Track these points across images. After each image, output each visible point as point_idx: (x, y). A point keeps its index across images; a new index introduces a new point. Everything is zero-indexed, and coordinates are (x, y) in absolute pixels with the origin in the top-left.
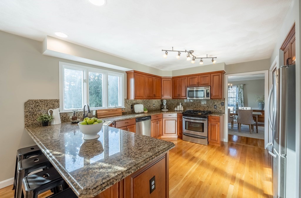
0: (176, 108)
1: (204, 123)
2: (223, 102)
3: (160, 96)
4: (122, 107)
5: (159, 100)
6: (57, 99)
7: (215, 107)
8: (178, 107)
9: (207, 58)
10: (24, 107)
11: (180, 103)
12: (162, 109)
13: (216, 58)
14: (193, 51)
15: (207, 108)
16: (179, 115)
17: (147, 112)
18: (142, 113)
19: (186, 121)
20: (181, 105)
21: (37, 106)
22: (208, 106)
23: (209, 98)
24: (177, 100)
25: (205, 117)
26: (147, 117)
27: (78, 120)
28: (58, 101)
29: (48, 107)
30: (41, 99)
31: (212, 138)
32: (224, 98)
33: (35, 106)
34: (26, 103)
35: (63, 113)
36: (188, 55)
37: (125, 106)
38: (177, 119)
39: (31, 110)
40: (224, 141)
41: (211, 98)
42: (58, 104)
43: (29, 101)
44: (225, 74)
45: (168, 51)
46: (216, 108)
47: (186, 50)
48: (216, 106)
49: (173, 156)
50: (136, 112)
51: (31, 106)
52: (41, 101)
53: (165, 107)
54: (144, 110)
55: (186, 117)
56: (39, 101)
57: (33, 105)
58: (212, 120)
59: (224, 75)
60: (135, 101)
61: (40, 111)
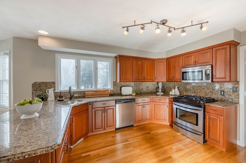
0: (171, 92)
1: (198, 114)
2: (236, 86)
3: (152, 79)
4: (111, 89)
5: (155, 83)
6: (54, 81)
7: (222, 94)
8: (173, 90)
9: (192, 25)
10: (32, 87)
11: (176, 87)
12: (157, 92)
13: (207, 22)
14: (166, 21)
15: (211, 94)
16: (171, 100)
17: (135, 94)
18: (130, 95)
19: (177, 109)
20: (176, 89)
21: (40, 86)
22: (211, 92)
23: (210, 81)
24: (173, 83)
25: (200, 106)
26: (129, 99)
27: (63, 98)
28: (54, 83)
29: (47, 87)
30: (42, 81)
31: (211, 137)
32: (238, 80)
33: (38, 87)
34: (33, 84)
35: (57, 92)
36: (157, 26)
37: (113, 88)
38: (168, 104)
39: (36, 89)
40: (238, 144)
41: (212, 81)
42: (54, 85)
43: (35, 83)
44: (240, 45)
45: (128, 28)
46: (224, 95)
47: (151, 21)
48: (224, 91)
49: (145, 148)
50: (123, 94)
51: (36, 86)
52: (42, 83)
53: (160, 90)
54: (133, 93)
55: (178, 104)
56: (41, 83)
57: (37, 86)
58: (211, 111)
59: (238, 47)
60: (125, 84)
61: (42, 90)
